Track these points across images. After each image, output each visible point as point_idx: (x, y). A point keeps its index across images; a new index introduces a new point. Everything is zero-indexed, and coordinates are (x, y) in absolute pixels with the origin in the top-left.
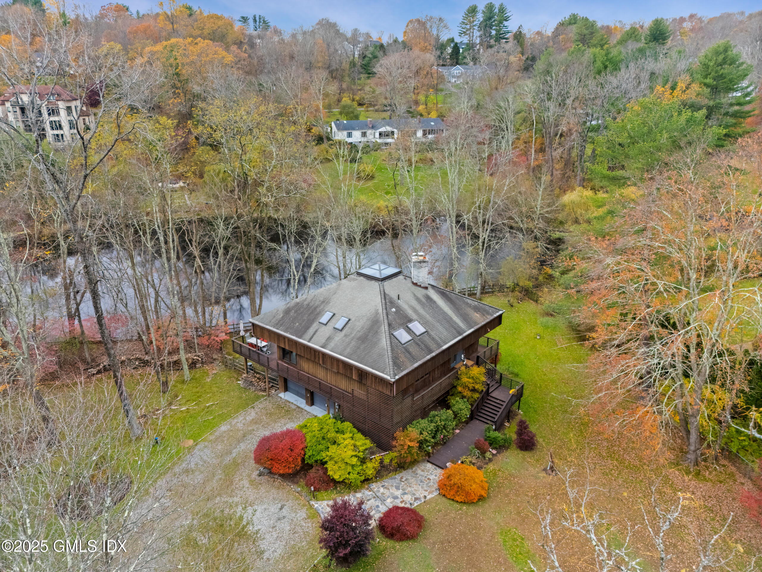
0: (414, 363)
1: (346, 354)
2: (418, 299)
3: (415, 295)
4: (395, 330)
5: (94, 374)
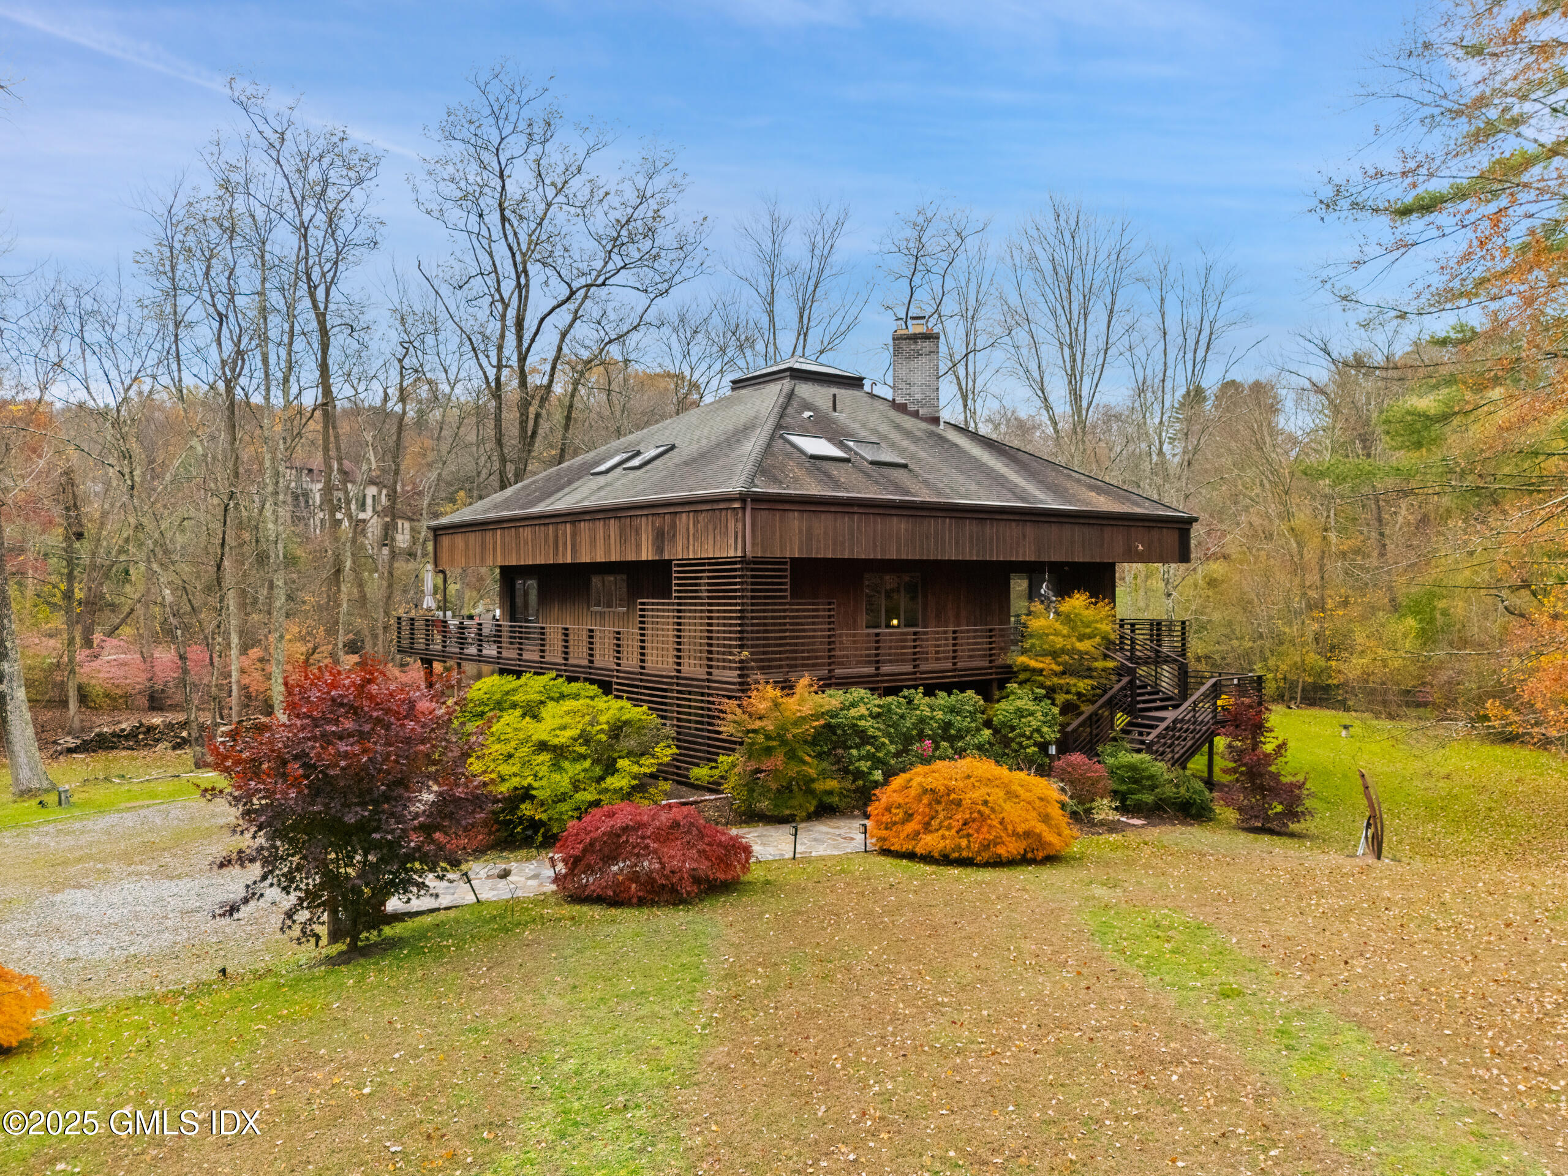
2: (900, 428)
3: (892, 421)
4: (796, 433)
5: (70, 751)
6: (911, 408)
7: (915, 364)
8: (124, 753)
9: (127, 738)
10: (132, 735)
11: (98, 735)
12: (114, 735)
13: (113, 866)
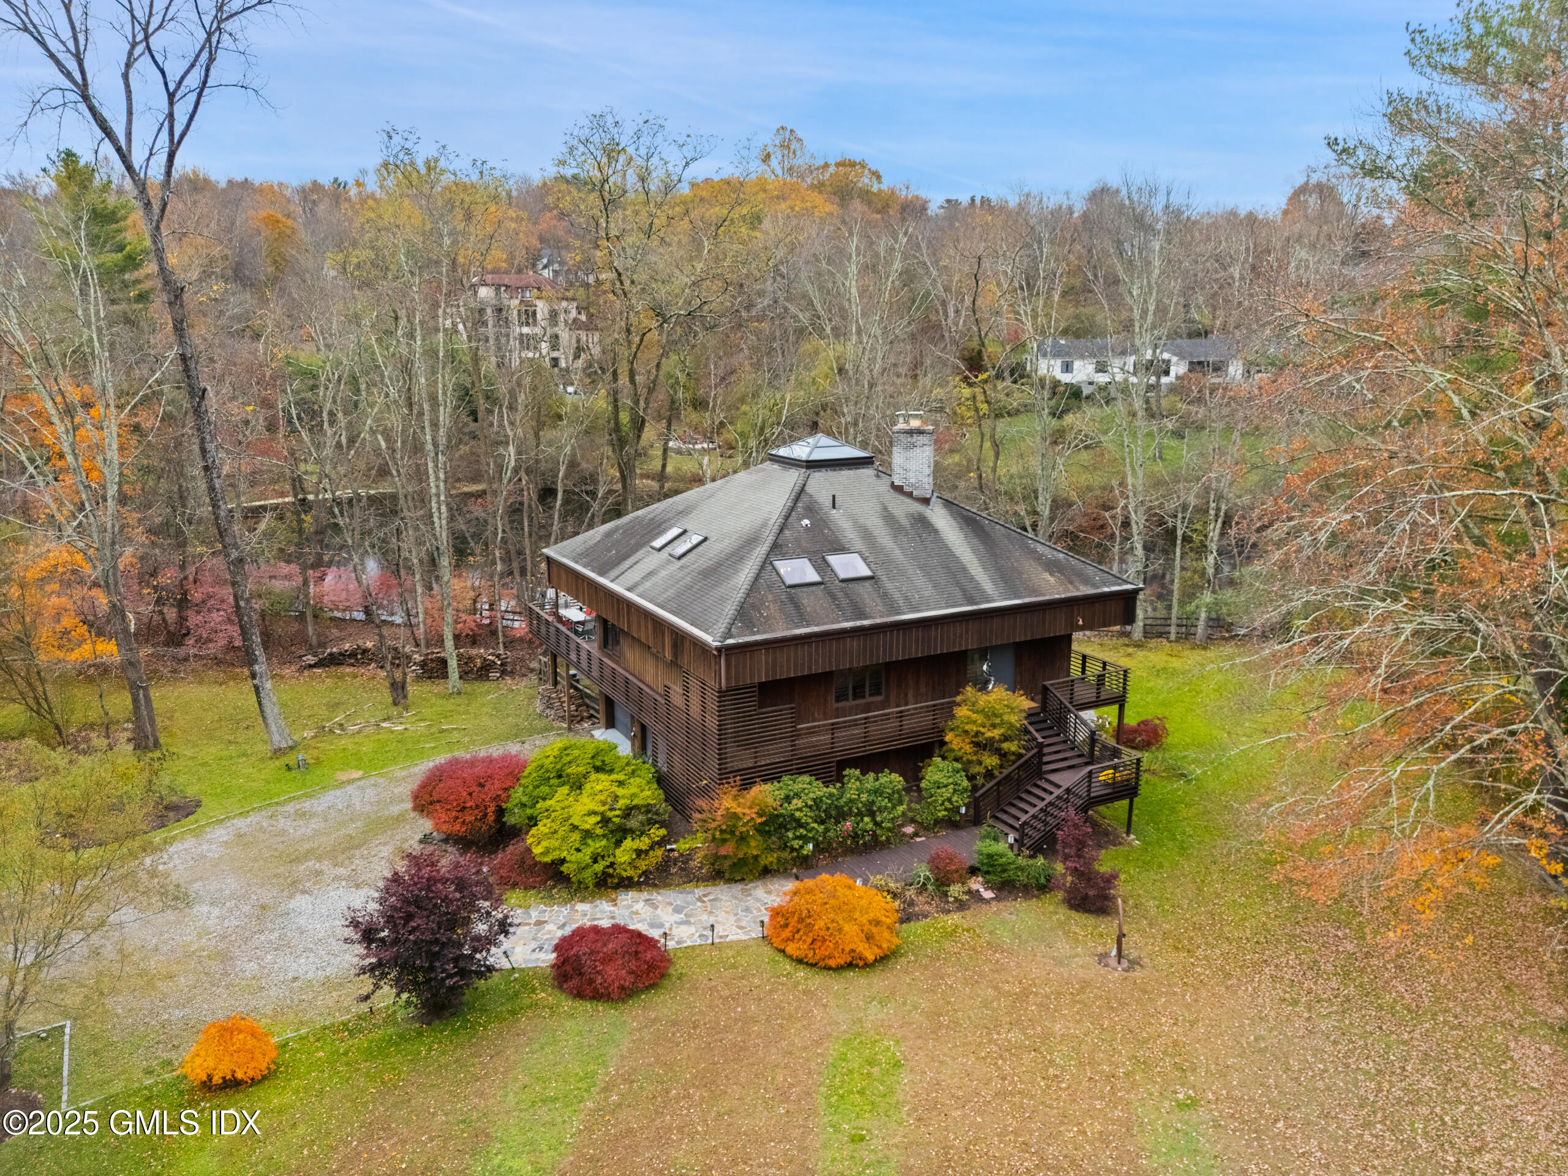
0: (798, 627)
1: (661, 599)
2: (889, 518)
3: (885, 509)
4: (785, 556)
5: (311, 666)
6: (907, 489)
7: (911, 453)
8: (348, 670)
9: (350, 656)
10: (353, 654)
11: (331, 654)
12: (341, 654)
13: (325, 866)
